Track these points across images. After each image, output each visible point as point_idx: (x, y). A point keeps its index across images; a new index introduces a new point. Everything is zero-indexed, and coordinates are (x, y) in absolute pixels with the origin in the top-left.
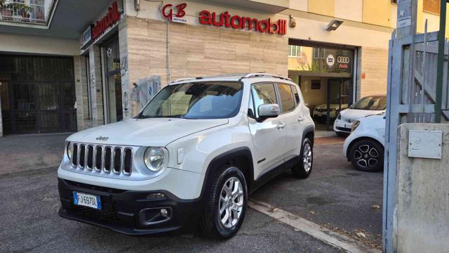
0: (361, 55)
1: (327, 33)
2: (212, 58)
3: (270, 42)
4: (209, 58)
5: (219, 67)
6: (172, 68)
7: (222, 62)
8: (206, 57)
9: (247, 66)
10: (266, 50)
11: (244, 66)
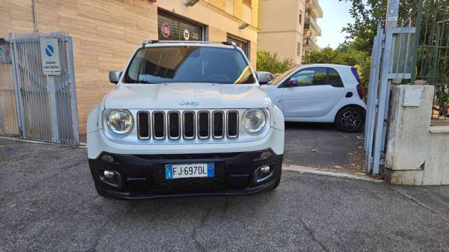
0: (208, 34)
1: (185, 7)
2: (86, 16)
3: (142, 8)
4: (83, 15)
5: (95, 29)
6: (39, 23)
7: (98, 23)
8: (79, 14)
9: (123, 31)
10: (139, 16)
11: (121, 30)
